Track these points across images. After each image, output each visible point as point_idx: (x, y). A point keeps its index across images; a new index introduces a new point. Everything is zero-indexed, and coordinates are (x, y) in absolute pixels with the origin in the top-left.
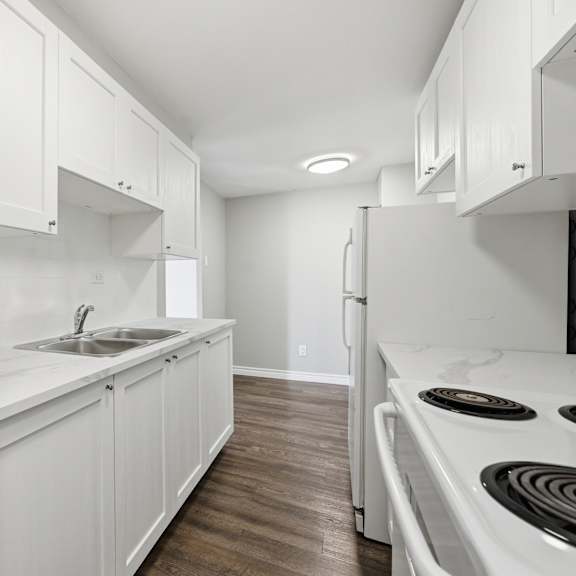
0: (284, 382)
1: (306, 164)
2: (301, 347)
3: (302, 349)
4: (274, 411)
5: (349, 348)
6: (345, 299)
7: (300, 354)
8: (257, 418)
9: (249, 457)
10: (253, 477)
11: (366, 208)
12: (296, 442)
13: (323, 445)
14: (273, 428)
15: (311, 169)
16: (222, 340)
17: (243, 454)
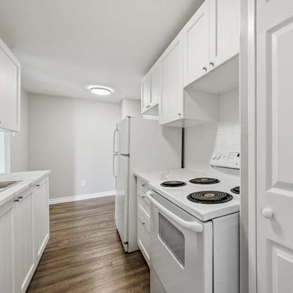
0: (73, 203)
1: (90, 87)
2: (83, 182)
3: (83, 183)
4: (71, 219)
5: (116, 177)
6: (114, 155)
7: (83, 185)
8: (61, 226)
9: (62, 248)
10: (67, 256)
11: (129, 117)
12: (88, 229)
13: (102, 226)
14: (73, 228)
15: (92, 91)
16: (44, 184)
17: (58, 248)
